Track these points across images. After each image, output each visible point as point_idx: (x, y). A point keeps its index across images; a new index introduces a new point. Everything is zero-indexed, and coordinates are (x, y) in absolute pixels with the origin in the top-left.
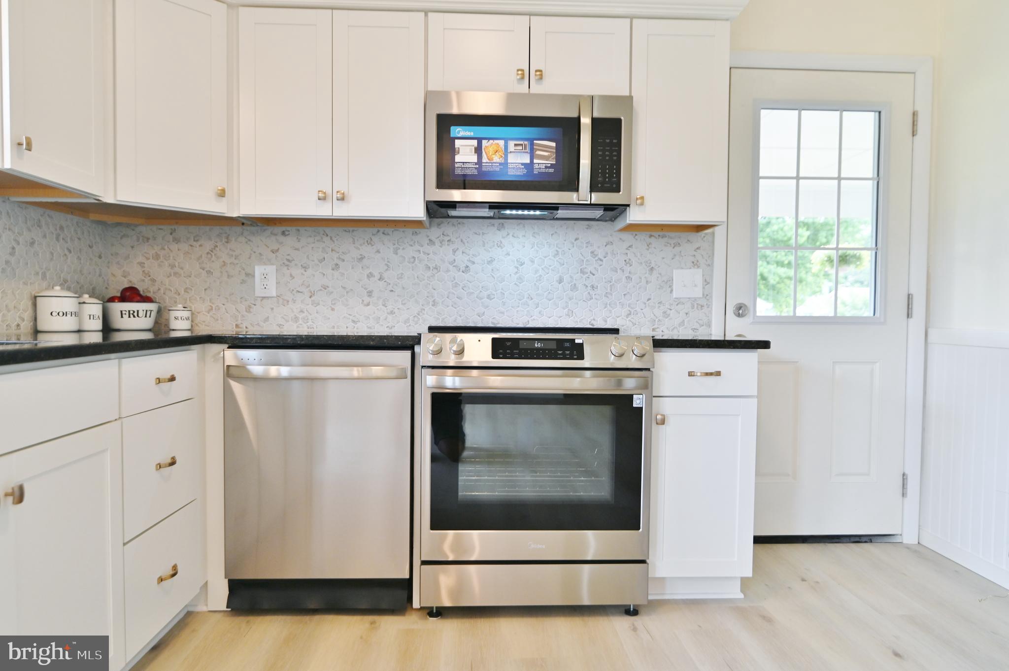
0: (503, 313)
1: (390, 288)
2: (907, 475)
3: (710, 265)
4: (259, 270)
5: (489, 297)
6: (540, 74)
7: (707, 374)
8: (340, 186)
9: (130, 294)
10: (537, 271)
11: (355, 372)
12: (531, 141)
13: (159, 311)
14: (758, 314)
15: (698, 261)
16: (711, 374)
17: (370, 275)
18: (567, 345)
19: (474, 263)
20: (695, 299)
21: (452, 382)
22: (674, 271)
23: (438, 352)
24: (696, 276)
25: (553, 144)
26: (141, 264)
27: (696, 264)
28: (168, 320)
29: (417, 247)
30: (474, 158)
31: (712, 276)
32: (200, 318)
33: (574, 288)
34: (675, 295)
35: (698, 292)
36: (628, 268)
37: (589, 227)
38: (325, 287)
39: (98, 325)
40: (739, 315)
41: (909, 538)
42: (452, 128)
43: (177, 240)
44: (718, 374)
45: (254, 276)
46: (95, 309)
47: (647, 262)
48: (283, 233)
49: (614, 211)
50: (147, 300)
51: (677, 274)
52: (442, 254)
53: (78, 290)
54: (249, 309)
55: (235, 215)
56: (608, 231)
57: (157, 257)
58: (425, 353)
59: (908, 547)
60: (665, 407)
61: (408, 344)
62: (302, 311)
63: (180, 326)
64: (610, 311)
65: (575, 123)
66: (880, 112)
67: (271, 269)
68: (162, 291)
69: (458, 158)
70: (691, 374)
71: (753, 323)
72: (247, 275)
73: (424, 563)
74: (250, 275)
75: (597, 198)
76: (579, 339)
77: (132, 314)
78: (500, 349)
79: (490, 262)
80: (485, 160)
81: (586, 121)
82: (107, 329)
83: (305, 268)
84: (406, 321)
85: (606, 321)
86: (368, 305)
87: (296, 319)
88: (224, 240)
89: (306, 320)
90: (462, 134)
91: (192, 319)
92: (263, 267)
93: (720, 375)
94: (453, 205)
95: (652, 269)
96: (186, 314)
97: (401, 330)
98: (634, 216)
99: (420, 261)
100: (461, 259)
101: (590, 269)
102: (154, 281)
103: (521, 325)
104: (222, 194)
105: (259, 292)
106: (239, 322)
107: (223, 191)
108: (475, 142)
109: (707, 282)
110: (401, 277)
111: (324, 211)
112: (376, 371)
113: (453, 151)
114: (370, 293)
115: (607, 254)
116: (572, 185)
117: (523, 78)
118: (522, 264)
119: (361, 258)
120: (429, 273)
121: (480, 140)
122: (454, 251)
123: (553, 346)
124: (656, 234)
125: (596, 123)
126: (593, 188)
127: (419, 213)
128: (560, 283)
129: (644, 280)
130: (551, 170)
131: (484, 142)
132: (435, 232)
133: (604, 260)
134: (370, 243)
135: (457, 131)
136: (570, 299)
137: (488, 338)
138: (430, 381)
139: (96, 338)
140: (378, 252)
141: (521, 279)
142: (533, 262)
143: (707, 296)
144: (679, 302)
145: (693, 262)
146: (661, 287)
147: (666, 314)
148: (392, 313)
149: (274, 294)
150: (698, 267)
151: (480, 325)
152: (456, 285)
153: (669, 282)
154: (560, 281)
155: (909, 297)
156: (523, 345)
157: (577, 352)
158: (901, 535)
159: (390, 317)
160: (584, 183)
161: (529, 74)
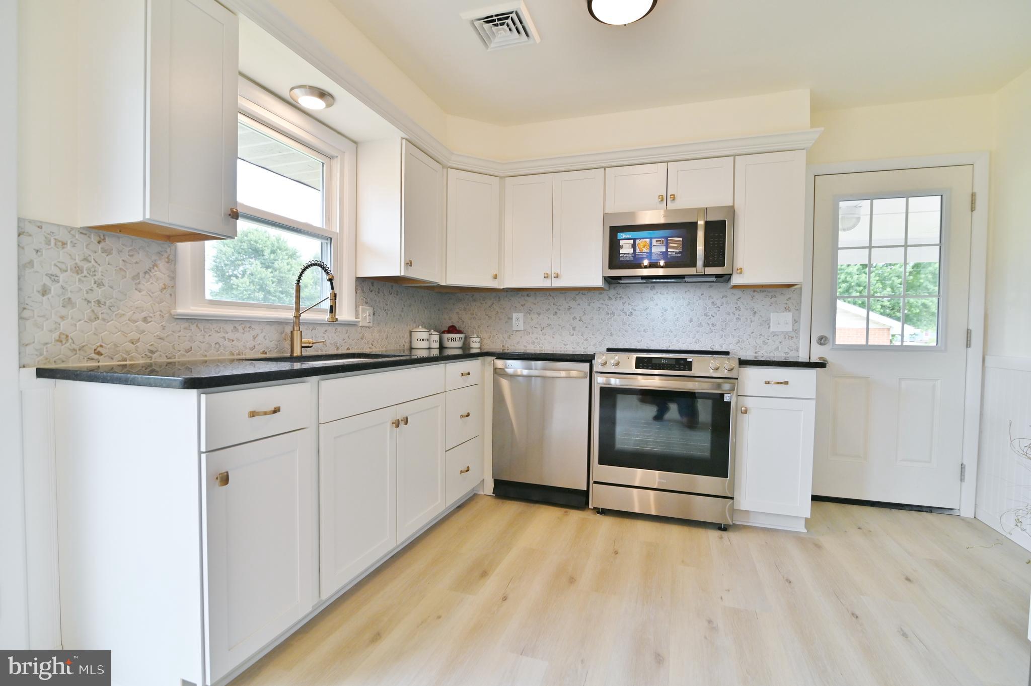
0: (653, 341)
1: (586, 325)
2: (965, 466)
3: (798, 310)
4: (515, 315)
5: (645, 331)
6: (674, 198)
7: (778, 383)
8: (556, 270)
9: (452, 329)
10: (675, 315)
11: (563, 374)
12: (667, 238)
13: (466, 338)
14: (837, 343)
15: (789, 307)
16: (781, 383)
17: (574, 318)
18: (682, 362)
19: (635, 310)
20: (787, 333)
21: (615, 382)
22: (771, 314)
23: (605, 364)
24: (788, 316)
25: (681, 239)
26: (458, 313)
27: (787, 309)
28: (469, 343)
29: (601, 301)
30: (631, 251)
31: (799, 317)
32: (485, 341)
33: (700, 325)
34: (772, 330)
35: (789, 328)
36: (737, 313)
37: (711, 287)
38: (549, 325)
39: (437, 345)
40: (821, 344)
41: (967, 512)
42: (618, 234)
43: (475, 300)
44: (786, 383)
45: (512, 319)
46: (436, 337)
47: (751, 308)
48: (528, 295)
49: (724, 278)
50: (460, 332)
51: (774, 317)
52: (616, 305)
53: (429, 327)
54: (509, 337)
55: (502, 288)
56: (716, 293)
57: (465, 309)
58: (597, 366)
59: (964, 520)
60: (749, 403)
61: (588, 359)
62: (537, 339)
63: (475, 347)
64: (725, 340)
65: (695, 224)
66: (942, 196)
67: (521, 315)
68: (467, 328)
69: (622, 251)
70: (767, 383)
71: (832, 349)
72: (509, 318)
73: (595, 482)
74: (510, 319)
75: (710, 271)
76: (690, 358)
77: (453, 340)
78: (640, 363)
79: (645, 310)
80: (638, 251)
81: (701, 223)
82: (442, 347)
83: (539, 314)
84: (595, 345)
85: (722, 347)
86: (573, 335)
87: (533, 343)
88: (498, 300)
89: (539, 343)
90: (624, 237)
91: (481, 342)
92: (517, 314)
93: (788, 384)
94: (620, 278)
95: (755, 313)
96: (478, 340)
97: (590, 351)
98: (736, 280)
99: (603, 309)
100: (628, 308)
101: (711, 313)
102: (463, 322)
103: (665, 348)
104: (495, 277)
105: (515, 328)
106: (504, 344)
107: (496, 275)
108: (632, 241)
109: (796, 321)
110: (592, 319)
111: (547, 284)
112: (573, 373)
113: (619, 247)
114: (574, 329)
115: (723, 303)
116: (694, 265)
117: (662, 200)
118: (666, 310)
119: (570, 308)
120: (609, 317)
121: (635, 240)
122: (624, 304)
123: (673, 362)
124: (758, 290)
125: (708, 224)
126: (706, 265)
127: (599, 282)
128: (690, 322)
129: (749, 321)
130: (679, 255)
131: (638, 241)
132: (612, 292)
133: (721, 307)
134: (574, 299)
135: (621, 235)
136: (698, 332)
137: (635, 356)
138: (600, 380)
139: (435, 353)
140: (579, 304)
141: (665, 320)
142: (673, 309)
143: (797, 331)
144: (775, 334)
145: (785, 308)
146: (761, 325)
147: (765, 343)
148: (586, 340)
149: (523, 330)
150: (789, 311)
151: (639, 348)
152: (624, 324)
153: (768, 322)
154: (691, 321)
155: (969, 332)
156: (654, 361)
157: (688, 366)
158: (959, 510)
159: (585, 342)
160: (700, 262)
161: (666, 198)
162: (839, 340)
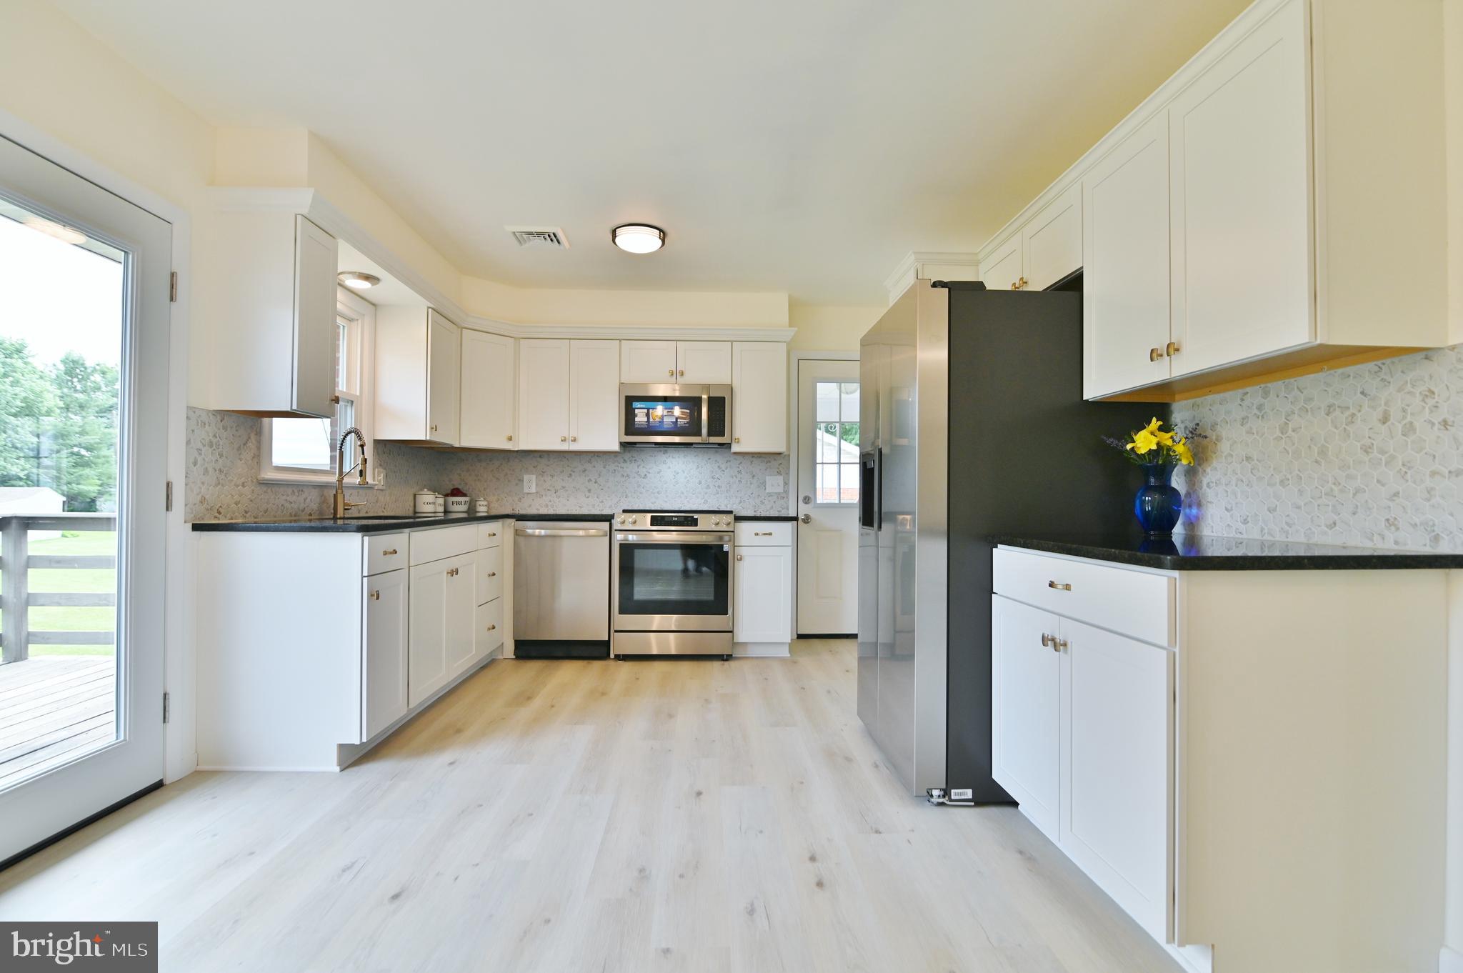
0: (666, 502)
1: (601, 488)
3: (788, 474)
4: (526, 477)
5: (658, 493)
6: (682, 373)
7: (765, 534)
8: (573, 434)
9: (456, 492)
10: (686, 478)
11: (581, 533)
13: (471, 501)
14: (818, 502)
15: (780, 471)
16: (767, 534)
17: (590, 480)
18: (689, 519)
19: (649, 473)
20: (779, 493)
21: (632, 538)
22: (767, 477)
23: (623, 522)
24: (780, 479)
25: (688, 411)
26: (460, 475)
27: (779, 473)
28: (475, 506)
29: (616, 464)
30: (646, 419)
31: (789, 480)
32: (492, 505)
33: (708, 487)
34: (767, 491)
35: (780, 490)
36: (739, 476)
37: (717, 452)
38: (564, 487)
39: (441, 509)
40: (806, 503)
42: (634, 403)
43: (480, 461)
44: (770, 534)
45: (523, 481)
46: (441, 501)
47: (750, 471)
48: (540, 457)
49: (727, 446)
50: (465, 495)
51: (768, 478)
52: (631, 468)
53: (434, 490)
54: (520, 500)
55: (516, 449)
56: (719, 458)
57: (468, 470)
58: (616, 524)
60: (742, 551)
61: (608, 518)
62: (550, 501)
63: (482, 509)
64: (729, 501)
65: (700, 398)
67: (534, 477)
68: (471, 490)
69: (637, 419)
70: (757, 534)
71: (814, 507)
72: (520, 480)
73: (616, 631)
74: (521, 480)
75: (714, 440)
76: (696, 516)
77: (459, 503)
78: (655, 521)
79: (659, 473)
80: (651, 420)
81: (705, 397)
82: (446, 512)
83: (552, 476)
84: (610, 507)
85: (727, 506)
86: (588, 497)
87: (547, 506)
88: (507, 460)
89: (552, 506)
90: (639, 406)
91: (488, 506)
92: (528, 476)
94: (635, 443)
95: (754, 476)
96: (485, 503)
97: (607, 512)
98: (735, 448)
99: (619, 472)
100: (642, 471)
101: (717, 476)
102: (466, 484)
103: (677, 509)
104: (510, 439)
105: (526, 490)
106: (514, 507)
107: (511, 437)
108: (646, 411)
109: (786, 484)
110: (607, 481)
111: (564, 447)
112: (592, 532)
113: (635, 415)
114: (589, 491)
115: (727, 468)
116: (699, 434)
117: (672, 375)
118: (678, 473)
119: (585, 471)
120: (623, 479)
121: (648, 409)
122: (638, 467)
123: (683, 519)
124: (756, 456)
125: (711, 399)
126: (710, 434)
127: (616, 447)
128: (700, 485)
129: (749, 483)
130: (687, 425)
131: (651, 410)
132: (627, 456)
133: (725, 471)
134: (590, 462)
135: (636, 405)
136: (706, 493)
137: (649, 516)
138: (619, 537)
139: (441, 516)
140: (594, 467)
141: (677, 483)
142: (684, 472)
143: (786, 492)
144: (770, 495)
146: (759, 487)
147: (762, 503)
148: (602, 502)
149: (534, 491)
150: (781, 475)
151: (653, 509)
152: (639, 486)
153: (764, 484)
154: (700, 483)
156: (666, 519)
157: (695, 523)
159: (601, 505)
160: (704, 431)
161: (676, 374)
162: (820, 500)
